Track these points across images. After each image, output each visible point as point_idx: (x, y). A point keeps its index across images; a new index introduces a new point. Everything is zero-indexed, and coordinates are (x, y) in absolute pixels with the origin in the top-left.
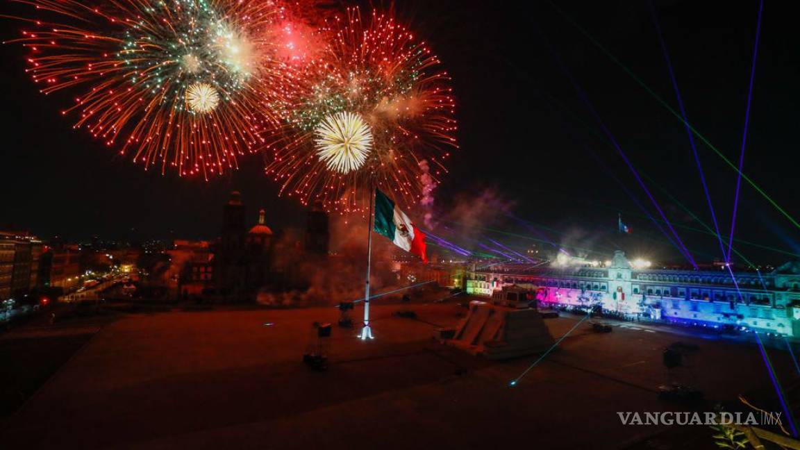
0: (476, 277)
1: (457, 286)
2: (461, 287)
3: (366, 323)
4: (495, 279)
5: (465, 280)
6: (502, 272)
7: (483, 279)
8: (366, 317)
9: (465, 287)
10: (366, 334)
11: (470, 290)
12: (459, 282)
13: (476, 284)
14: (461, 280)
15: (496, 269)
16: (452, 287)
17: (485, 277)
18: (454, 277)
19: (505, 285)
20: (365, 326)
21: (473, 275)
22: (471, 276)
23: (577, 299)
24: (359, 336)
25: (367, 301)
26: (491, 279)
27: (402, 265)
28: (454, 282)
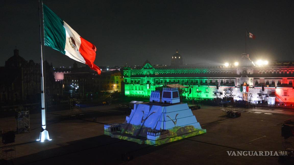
0: (132, 81)
1: (116, 90)
2: (119, 90)
3: (44, 127)
4: (148, 82)
5: (123, 84)
6: (153, 76)
7: (138, 83)
8: (44, 122)
9: (123, 90)
10: (44, 137)
11: (127, 93)
12: (118, 87)
13: (132, 87)
14: (120, 85)
15: (148, 73)
16: (112, 92)
17: (139, 82)
18: (113, 82)
19: (157, 86)
20: (43, 130)
21: (129, 80)
22: (128, 81)
23: (213, 94)
24: (38, 140)
25: (43, 109)
26: (144, 82)
27: (64, 75)
28: (112, 86)
